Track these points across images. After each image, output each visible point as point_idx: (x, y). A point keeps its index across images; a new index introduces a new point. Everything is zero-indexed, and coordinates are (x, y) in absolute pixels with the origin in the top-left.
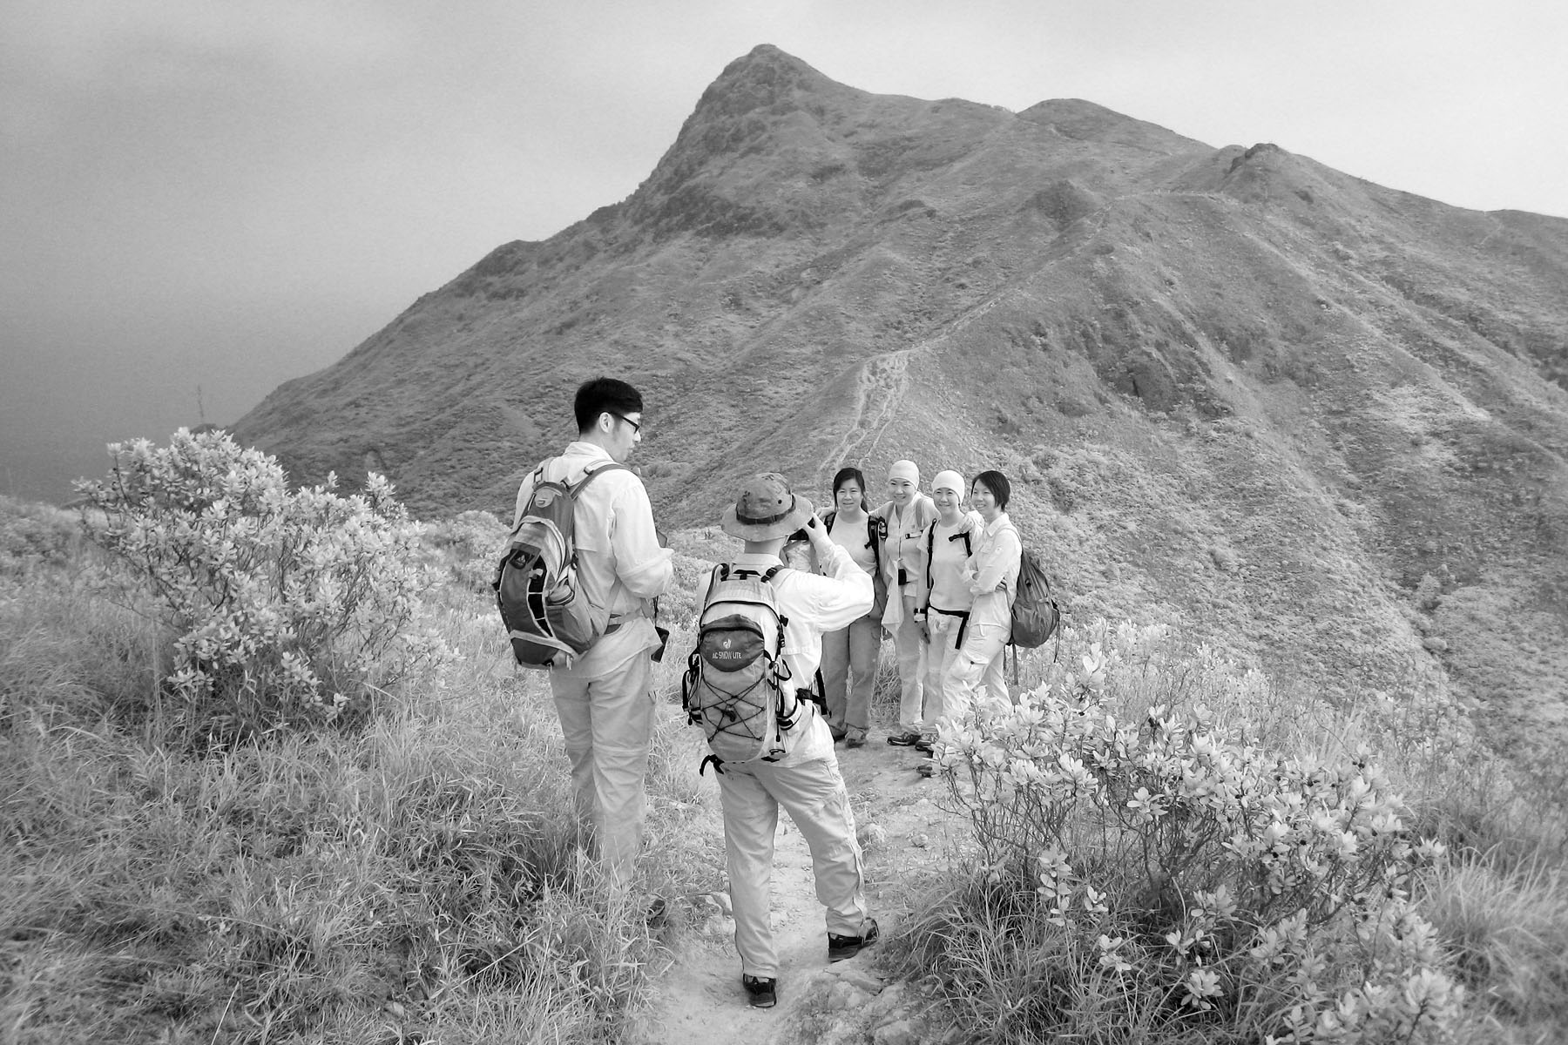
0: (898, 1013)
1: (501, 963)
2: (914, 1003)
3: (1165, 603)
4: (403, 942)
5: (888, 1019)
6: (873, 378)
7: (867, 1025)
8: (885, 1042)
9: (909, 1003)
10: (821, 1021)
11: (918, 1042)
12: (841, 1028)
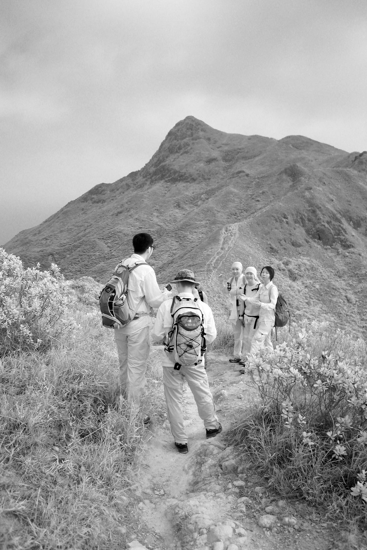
0: (231, 457)
1: (93, 434)
2: (237, 454)
3: (329, 314)
4: (59, 426)
5: (227, 459)
6: (226, 233)
7: (220, 461)
8: (226, 467)
9: (235, 454)
10: (204, 459)
11: (237, 468)
12: (210, 461)
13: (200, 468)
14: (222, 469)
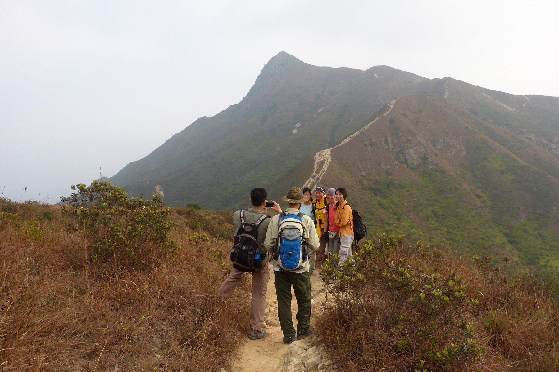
0: (313, 356)
1: (191, 342)
6: (319, 158)
7: (303, 360)
8: (308, 365)
9: (316, 353)
10: (290, 359)
11: (318, 364)
12: (295, 361)
13: (287, 367)
14: (305, 367)
